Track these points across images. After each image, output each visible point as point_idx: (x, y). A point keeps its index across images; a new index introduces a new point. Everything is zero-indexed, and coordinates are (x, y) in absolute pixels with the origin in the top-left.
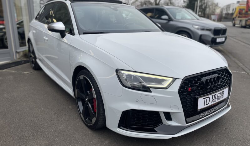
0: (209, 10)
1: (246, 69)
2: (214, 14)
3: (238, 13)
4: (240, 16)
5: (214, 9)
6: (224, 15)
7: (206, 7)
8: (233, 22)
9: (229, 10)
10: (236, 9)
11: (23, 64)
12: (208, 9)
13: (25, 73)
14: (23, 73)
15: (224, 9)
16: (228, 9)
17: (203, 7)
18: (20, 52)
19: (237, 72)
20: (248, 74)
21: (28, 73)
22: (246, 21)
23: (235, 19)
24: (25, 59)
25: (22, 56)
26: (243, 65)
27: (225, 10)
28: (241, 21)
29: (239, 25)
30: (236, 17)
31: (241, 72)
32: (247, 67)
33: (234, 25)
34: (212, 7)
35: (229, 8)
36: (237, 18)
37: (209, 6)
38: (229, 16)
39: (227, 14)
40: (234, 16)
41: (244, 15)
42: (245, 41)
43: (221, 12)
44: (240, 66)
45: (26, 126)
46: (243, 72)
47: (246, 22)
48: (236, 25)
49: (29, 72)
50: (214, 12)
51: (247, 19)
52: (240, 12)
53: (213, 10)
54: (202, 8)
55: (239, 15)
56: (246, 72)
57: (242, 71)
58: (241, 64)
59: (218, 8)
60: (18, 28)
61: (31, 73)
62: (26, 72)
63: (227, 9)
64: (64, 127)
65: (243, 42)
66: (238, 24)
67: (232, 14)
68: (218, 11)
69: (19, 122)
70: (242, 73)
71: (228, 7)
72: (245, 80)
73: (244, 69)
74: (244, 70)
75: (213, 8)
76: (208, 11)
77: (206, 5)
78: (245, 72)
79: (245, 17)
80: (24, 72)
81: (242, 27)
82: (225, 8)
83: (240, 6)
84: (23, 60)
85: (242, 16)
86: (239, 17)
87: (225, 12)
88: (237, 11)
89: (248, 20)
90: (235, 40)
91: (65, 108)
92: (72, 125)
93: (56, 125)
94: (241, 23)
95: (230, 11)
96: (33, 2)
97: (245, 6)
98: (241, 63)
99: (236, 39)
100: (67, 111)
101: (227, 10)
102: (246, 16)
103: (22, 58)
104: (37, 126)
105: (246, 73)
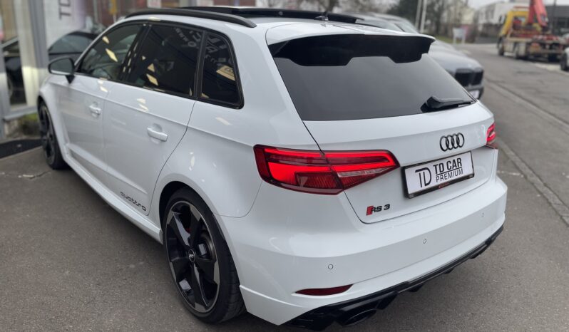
0: (449, 15)
1: (522, 166)
2: (459, 26)
3: (511, 25)
4: (516, 32)
5: (460, 14)
6: (480, 29)
7: (441, 9)
8: (501, 46)
9: (492, 17)
10: (506, 17)
11: (19, 151)
12: (445, 15)
13: (25, 176)
14: (20, 177)
15: (482, 14)
16: (490, 14)
17: (436, 9)
18: (13, 120)
19: (503, 172)
20: (525, 177)
21: (32, 176)
22: (529, 44)
23: (505, 40)
24: (24, 137)
25: (17, 130)
26: (517, 154)
27: (484, 16)
28: (516, 44)
29: (512, 52)
30: (505, 36)
31: (510, 173)
32: (523, 161)
33: (502, 53)
34: (455, 9)
35: (493, 11)
36: (508, 38)
37: (448, 6)
38: (492, 31)
39: (488, 26)
40: (503, 32)
41: (523, 32)
42: (523, 94)
43: (476, 20)
44: (508, 158)
45: (30, 318)
46: (514, 174)
47: (527, 48)
48: (506, 54)
49: (35, 175)
50: (459, 21)
51: (529, 40)
52: (516, 24)
53: (458, 17)
54: (433, 11)
55: (512, 30)
56: (522, 173)
57: (513, 172)
58: (512, 153)
59: (468, 10)
60: (7, 59)
61: (40, 176)
62: (26, 174)
63: (487, 13)
64: (118, 320)
65: (520, 96)
66: (509, 52)
67: (498, 27)
68: (468, 18)
69: (14, 306)
70: (513, 176)
71: (490, 9)
72: (518, 192)
73: (517, 164)
74: (517, 169)
75: (458, 11)
76: (445, 17)
77: (443, 5)
78: (518, 174)
79: (525, 36)
80: (22, 175)
81: (519, 58)
82: (483, 11)
83: (515, 10)
84: (19, 139)
85: (519, 32)
86: (512, 35)
87: (482, 21)
88: (509, 21)
89: (532, 42)
90: (501, 90)
91: (121, 270)
92: (136, 314)
93: (99, 315)
94: (516, 49)
95: (495, 20)
96: (42, 5)
97: (527, 10)
98: (512, 150)
99: (504, 88)
100: (124, 278)
101: (487, 17)
102: (529, 32)
103: (17, 134)
104: (57, 317)
105: (522, 176)
